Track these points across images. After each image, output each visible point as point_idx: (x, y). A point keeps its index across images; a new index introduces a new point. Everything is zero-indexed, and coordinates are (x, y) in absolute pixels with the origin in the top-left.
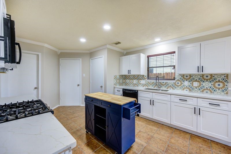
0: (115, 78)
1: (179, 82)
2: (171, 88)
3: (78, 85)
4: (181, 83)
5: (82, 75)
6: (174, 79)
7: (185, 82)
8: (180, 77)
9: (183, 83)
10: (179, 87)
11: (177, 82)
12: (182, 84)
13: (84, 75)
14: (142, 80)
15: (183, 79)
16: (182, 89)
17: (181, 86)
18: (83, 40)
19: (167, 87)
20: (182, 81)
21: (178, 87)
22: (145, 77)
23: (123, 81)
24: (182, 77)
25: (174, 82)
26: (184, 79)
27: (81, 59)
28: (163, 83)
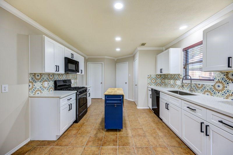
0: (150, 77)
1: (220, 85)
2: (209, 94)
3: (126, 83)
4: (224, 87)
5: (129, 75)
6: (213, 80)
7: (229, 84)
8: (222, 76)
9: (226, 87)
10: (221, 92)
11: (218, 84)
12: (226, 89)
13: (130, 75)
14: (177, 80)
15: (226, 79)
16: (225, 97)
17: (223, 92)
18: (118, 50)
19: (204, 91)
20: (224, 83)
21: (219, 93)
22: (181, 77)
23: (162, 81)
24: (225, 77)
25: (213, 84)
26: (228, 80)
27: (127, 62)
28: (199, 84)
